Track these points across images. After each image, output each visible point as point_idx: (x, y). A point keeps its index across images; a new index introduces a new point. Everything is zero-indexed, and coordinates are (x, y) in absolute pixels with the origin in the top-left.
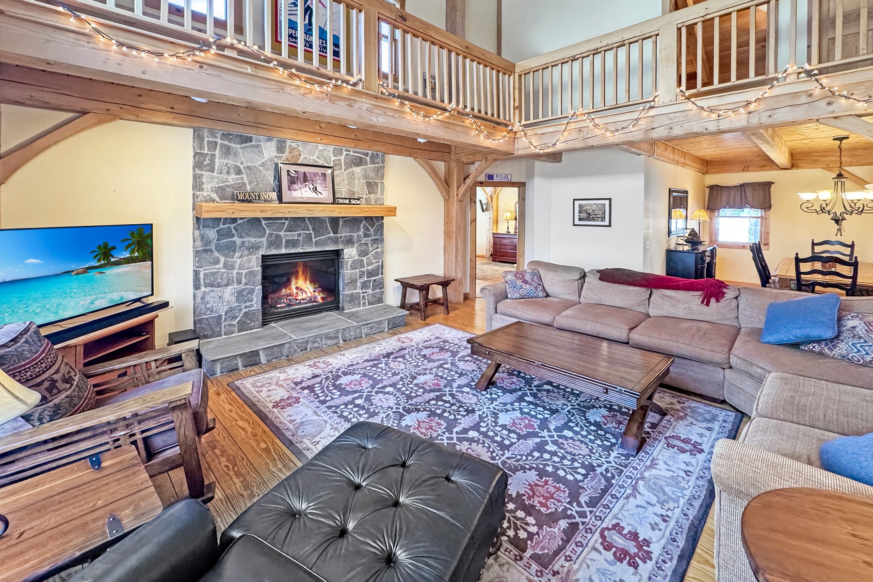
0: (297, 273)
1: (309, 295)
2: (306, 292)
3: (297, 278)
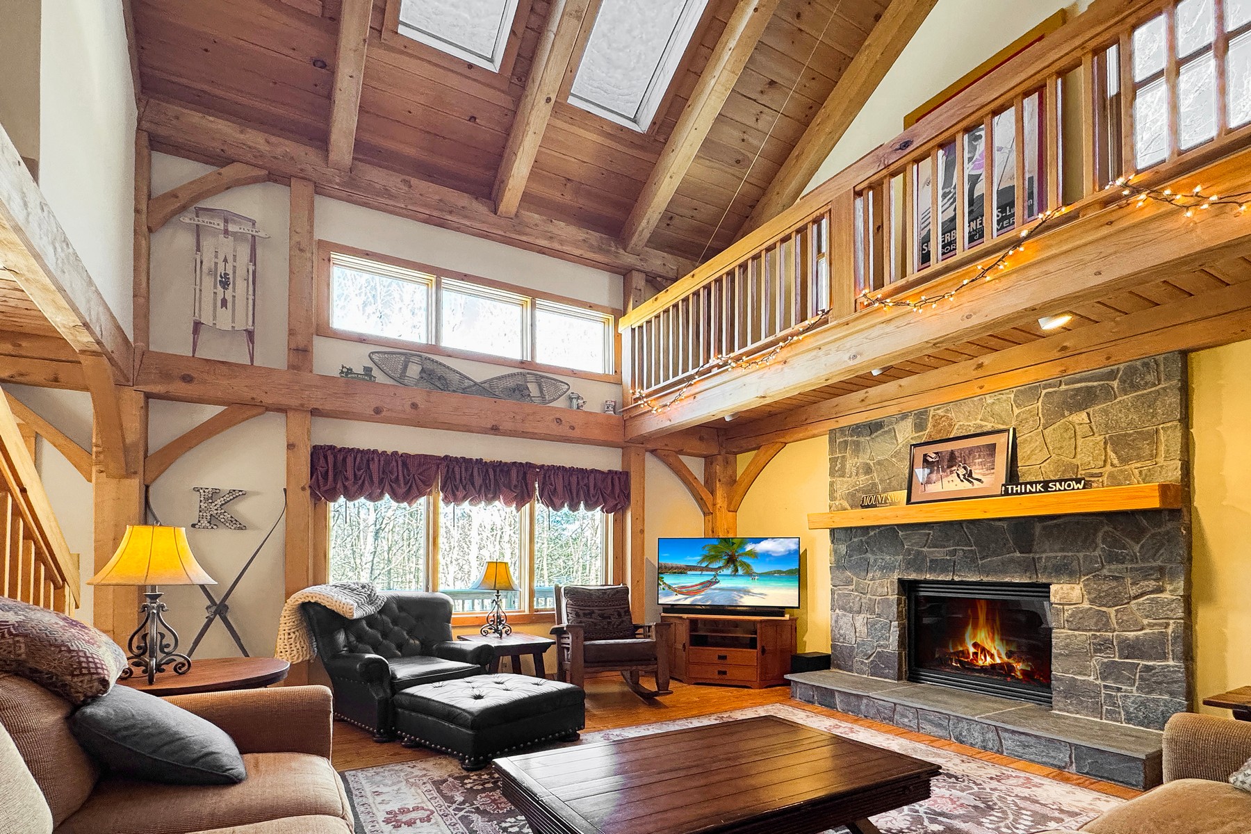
0: (976, 619)
1: (998, 661)
2: (992, 656)
3: (975, 627)
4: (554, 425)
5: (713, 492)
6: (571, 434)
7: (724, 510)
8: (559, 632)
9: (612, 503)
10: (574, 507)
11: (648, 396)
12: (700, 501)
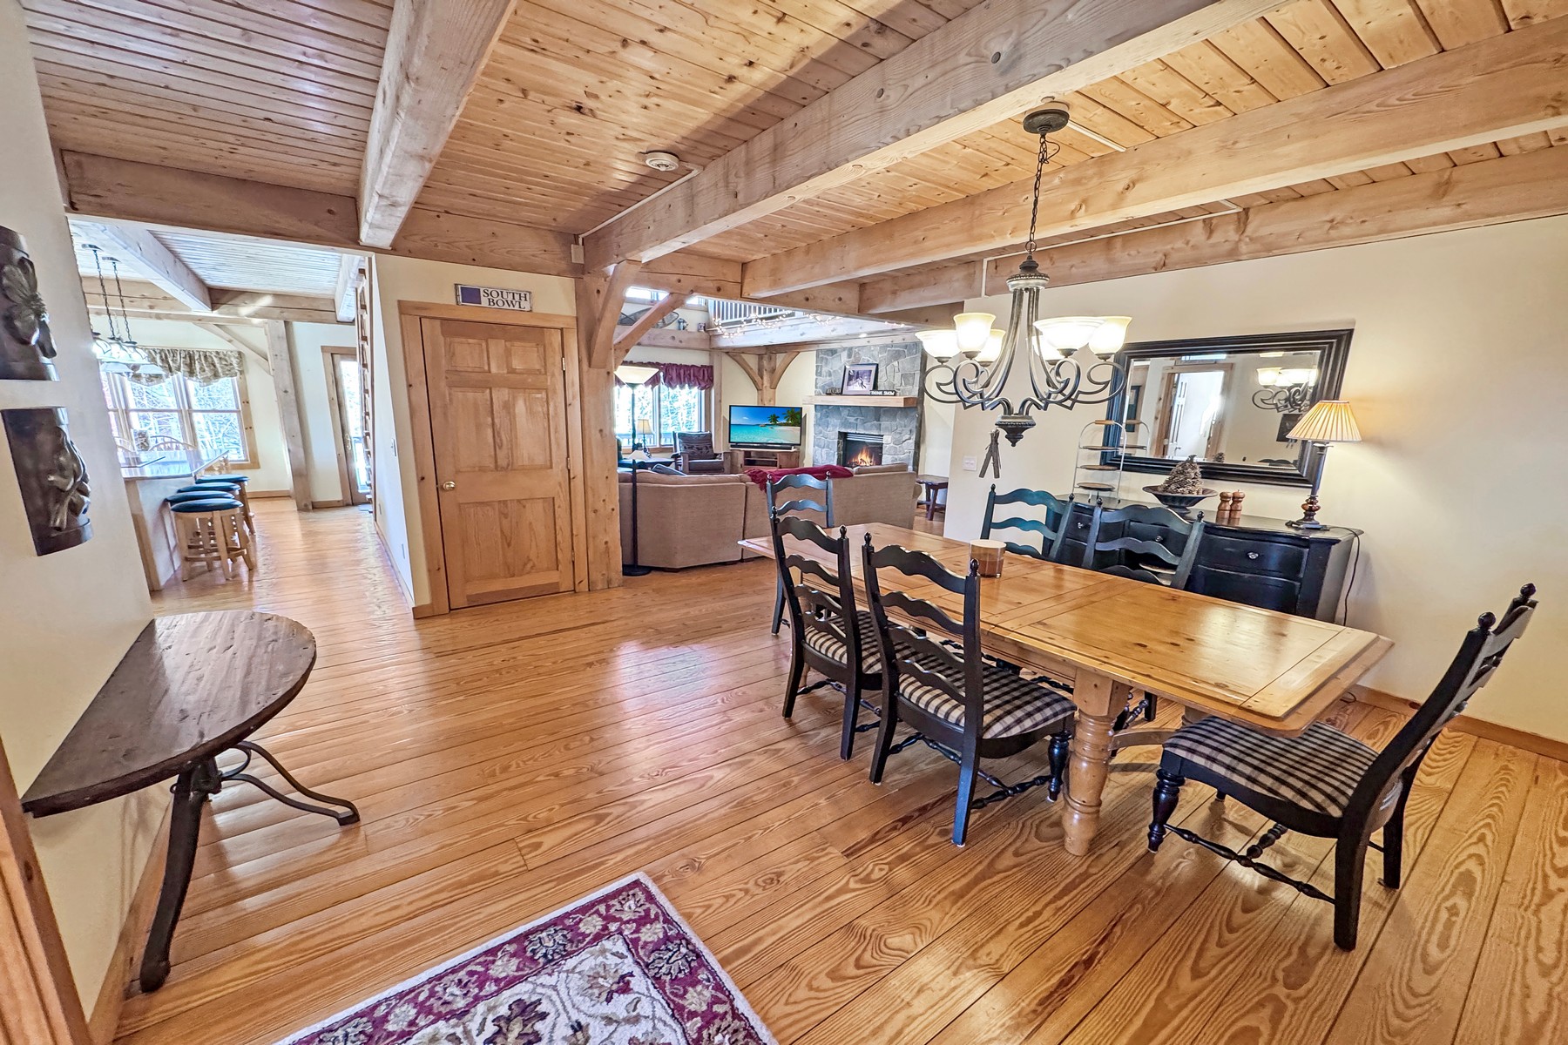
4: (671, 341)
5: (762, 378)
6: (681, 345)
7: (768, 388)
8: (676, 457)
9: (703, 385)
10: (682, 387)
11: (723, 325)
12: (755, 382)
